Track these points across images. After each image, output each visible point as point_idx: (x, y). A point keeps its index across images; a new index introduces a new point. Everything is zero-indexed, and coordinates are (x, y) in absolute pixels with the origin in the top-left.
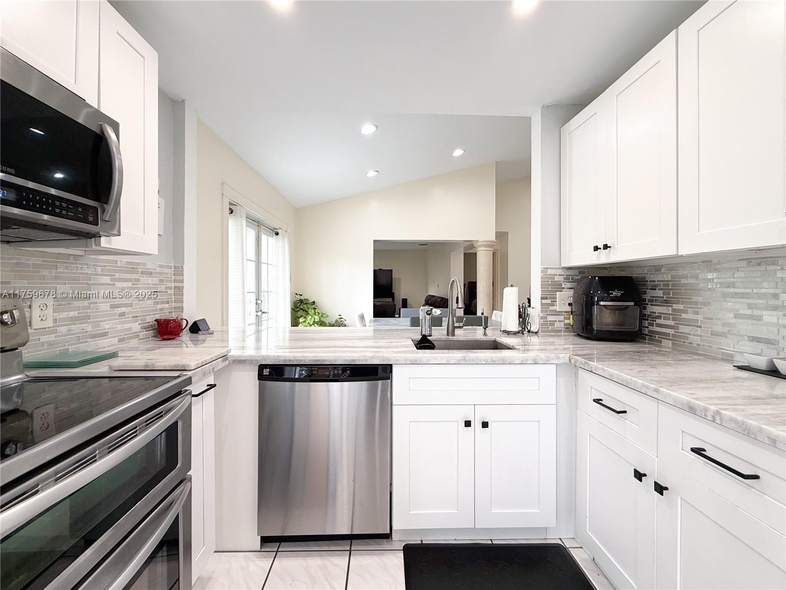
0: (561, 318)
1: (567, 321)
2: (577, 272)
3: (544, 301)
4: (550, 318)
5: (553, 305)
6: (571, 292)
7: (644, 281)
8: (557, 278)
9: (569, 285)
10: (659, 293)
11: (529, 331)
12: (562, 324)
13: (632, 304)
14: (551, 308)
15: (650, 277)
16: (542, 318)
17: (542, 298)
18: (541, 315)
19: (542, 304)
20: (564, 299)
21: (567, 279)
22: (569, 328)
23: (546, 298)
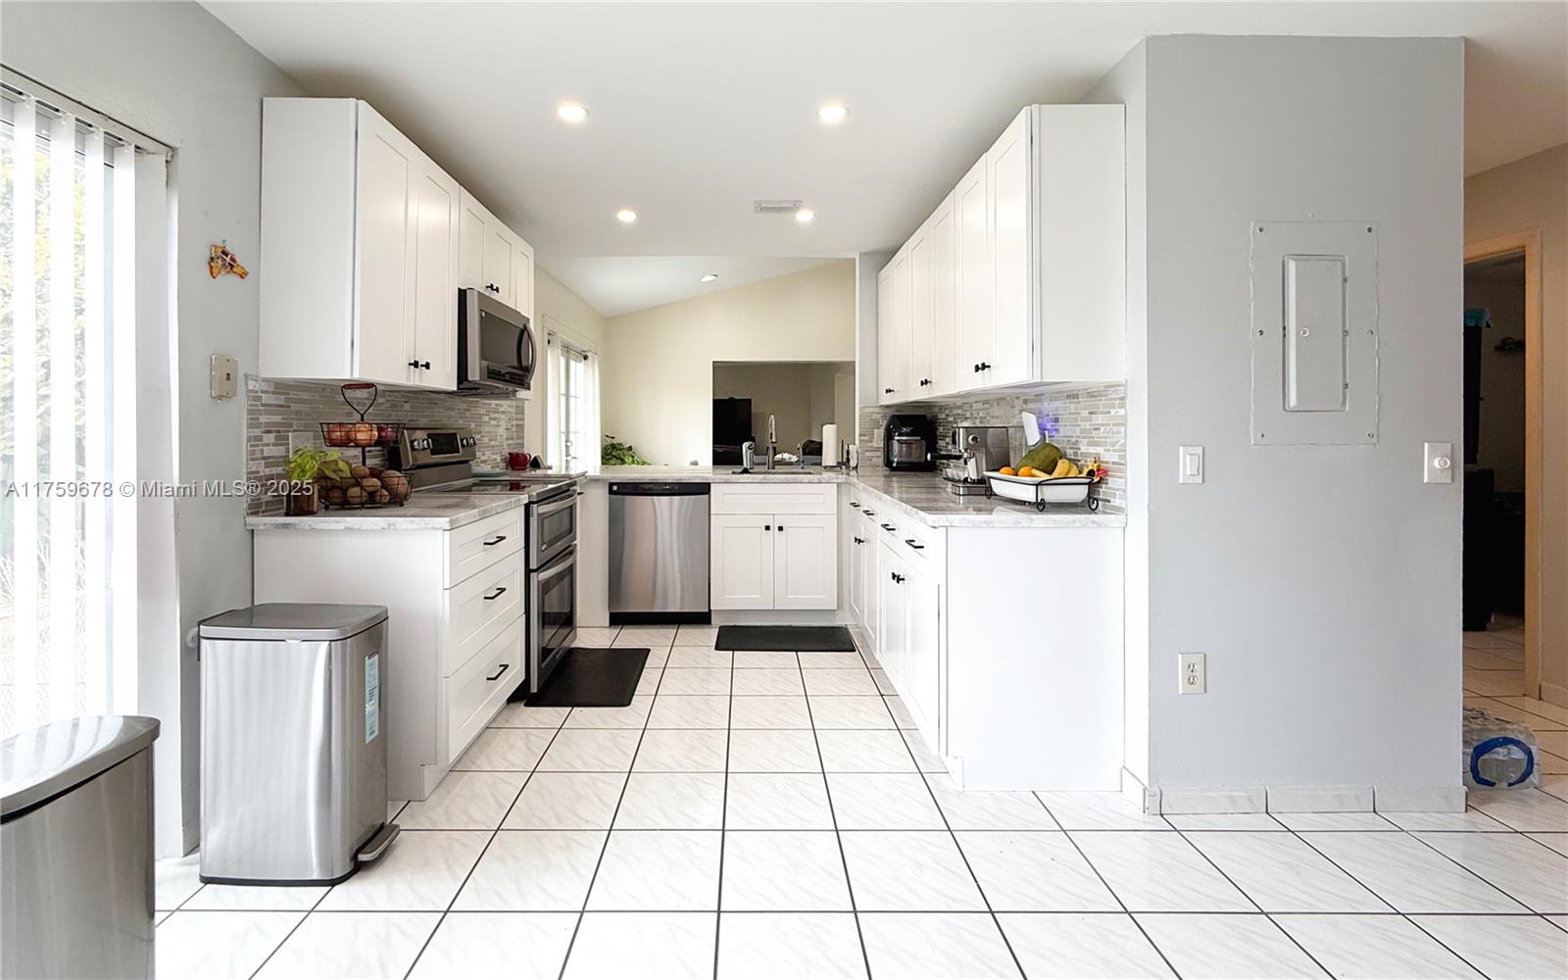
0: (875, 454)
3: (862, 438)
4: (867, 454)
5: (870, 442)
8: (874, 416)
9: (882, 422)
10: (941, 429)
11: (848, 467)
12: (876, 460)
13: (919, 438)
15: (939, 416)
16: (859, 454)
17: (861, 435)
18: (860, 451)
19: (863, 441)
20: (877, 436)
21: (881, 417)
22: (879, 465)
23: (864, 435)
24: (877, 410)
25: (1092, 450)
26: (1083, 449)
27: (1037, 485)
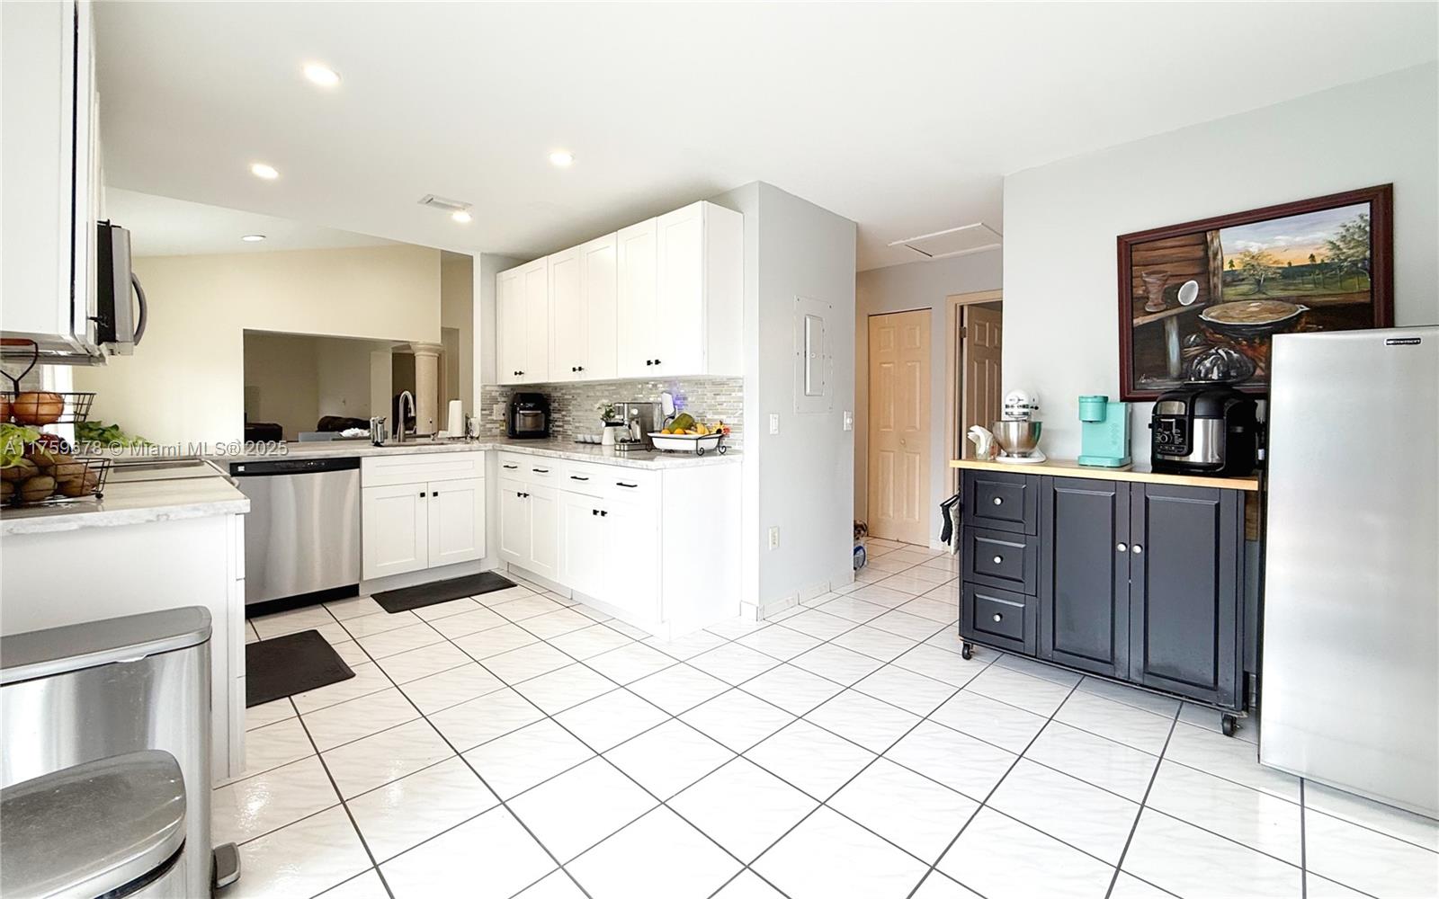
0: (498, 425)
1: (502, 428)
2: (509, 389)
3: (484, 412)
4: (489, 426)
5: (491, 415)
6: (504, 405)
7: (549, 396)
8: (493, 394)
9: (503, 399)
10: (556, 405)
11: (472, 437)
12: (498, 430)
13: (540, 412)
14: (489, 418)
15: (553, 394)
16: (482, 426)
17: (482, 410)
18: (481, 423)
19: (482, 415)
20: (499, 411)
21: (501, 394)
22: (502, 433)
23: (485, 410)
24: (496, 388)
25: (716, 417)
26: (709, 417)
27: (697, 440)
